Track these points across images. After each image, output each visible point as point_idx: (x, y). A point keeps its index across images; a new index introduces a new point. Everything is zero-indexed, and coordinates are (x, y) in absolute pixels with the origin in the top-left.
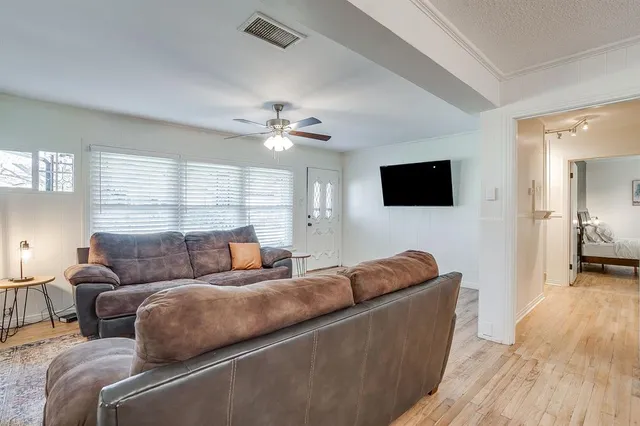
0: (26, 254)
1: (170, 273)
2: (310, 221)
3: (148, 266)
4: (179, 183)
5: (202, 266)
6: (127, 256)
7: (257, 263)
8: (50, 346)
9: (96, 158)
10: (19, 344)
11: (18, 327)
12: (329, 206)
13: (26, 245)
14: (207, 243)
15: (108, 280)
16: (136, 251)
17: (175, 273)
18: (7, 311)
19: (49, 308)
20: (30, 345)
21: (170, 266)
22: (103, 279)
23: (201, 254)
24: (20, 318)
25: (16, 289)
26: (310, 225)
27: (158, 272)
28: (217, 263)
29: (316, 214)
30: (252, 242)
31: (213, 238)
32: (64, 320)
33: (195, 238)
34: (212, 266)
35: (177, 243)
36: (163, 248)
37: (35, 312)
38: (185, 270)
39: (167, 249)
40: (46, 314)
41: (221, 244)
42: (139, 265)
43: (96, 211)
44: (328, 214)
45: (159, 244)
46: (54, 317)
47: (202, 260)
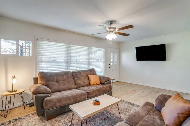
0: (14, 81)
1: (68, 87)
2: (110, 66)
3: (60, 85)
4: (68, 53)
5: (79, 84)
6: (52, 81)
7: (98, 82)
8: (24, 120)
9: (40, 43)
10: (12, 119)
11: (11, 109)
12: (115, 61)
13: (14, 77)
14: (80, 75)
15: (47, 92)
16: (55, 79)
17: (70, 87)
18: (7, 103)
19: (23, 101)
20: (16, 120)
21: (68, 84)
22: (45, 92)
23: (78, 79)
24: (12, 105)
25: (11, 95)
26: (110, 67)
27: (64, 87)
28: (84, 83)
29: (112, 64)
30: (95, 74)
31: (82, 73)
32: (29, 106)
33: (75, 73)
34: (82, 84)
35: (70, 75)
36: (65, 78)
37: (18, 103)
38: (73, 86)
39: (67, 78)
40: (22, 103)
41: (85, 75)
42: (57, 84)
43: (39, 63)
44: (115, 63)
45: (63, 76)
46: (25, 104)
47: (79, 82)
